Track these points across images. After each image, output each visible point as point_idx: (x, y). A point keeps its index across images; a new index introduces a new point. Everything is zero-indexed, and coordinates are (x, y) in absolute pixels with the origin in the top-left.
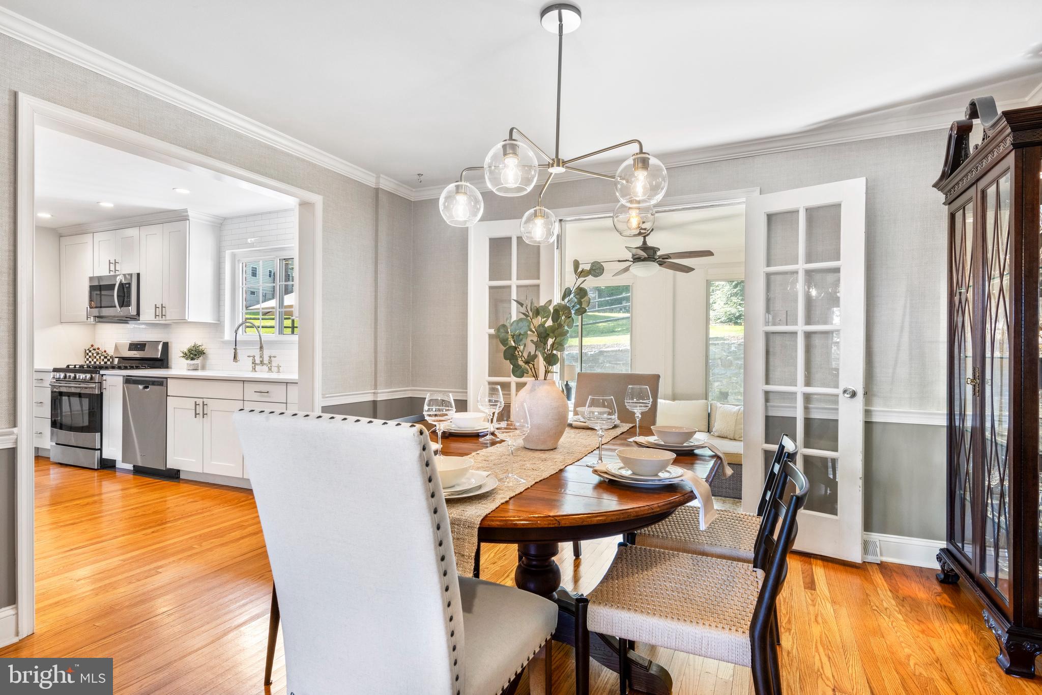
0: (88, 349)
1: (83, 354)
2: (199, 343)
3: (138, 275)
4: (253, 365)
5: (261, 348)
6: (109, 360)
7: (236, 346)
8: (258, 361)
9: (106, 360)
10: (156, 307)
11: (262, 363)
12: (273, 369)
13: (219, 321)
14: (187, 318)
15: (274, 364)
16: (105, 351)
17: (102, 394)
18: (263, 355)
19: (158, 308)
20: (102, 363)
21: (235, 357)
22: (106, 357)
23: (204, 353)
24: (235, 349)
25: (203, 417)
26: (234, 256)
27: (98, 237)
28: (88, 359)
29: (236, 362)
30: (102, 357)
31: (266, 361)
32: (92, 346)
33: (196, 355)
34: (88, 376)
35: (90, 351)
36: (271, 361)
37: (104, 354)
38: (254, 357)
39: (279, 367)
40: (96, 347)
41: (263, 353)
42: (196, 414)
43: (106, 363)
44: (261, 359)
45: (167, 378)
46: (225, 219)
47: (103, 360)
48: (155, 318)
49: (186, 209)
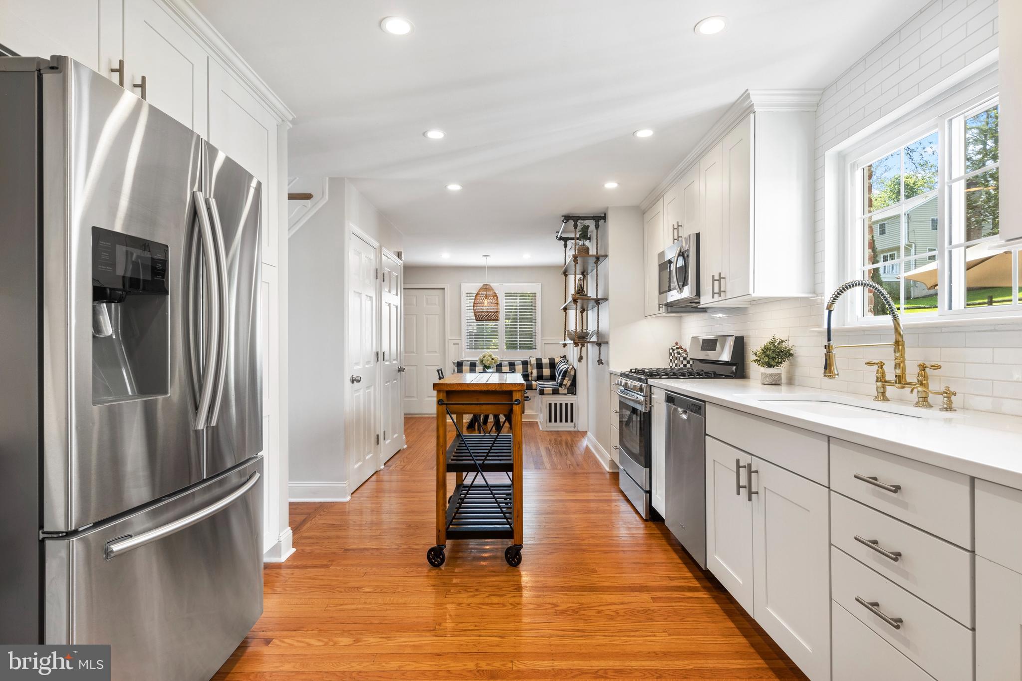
0: (672, 348)
1: (668, 354)
2: (780, 336)
3: (698, 235)
4: (879, 384)
5: (899, 344)
6: (688, 362)
7: (829, 340)
8: (890, 376)
9: (685, 362)
10: (714, 280)
11: (900, 380)
12: (931, 398)
13: (814, 293)
14: (751, 292)
15: (935, 385)
16: (686, 351)
17: (650, 412)
18: (903, 361)
19: (716, 280)
20: (682, 366)
21: (828, 366)
22: (685, 359)
23: (791, 355)
24: (828, 348)
25: (750, 499)
26: (842, 157)
27: (668, 197)
28: (671, 360)
29: (831, 377)
30: (682, 359)
31: (912, 375)
32: (677, 344)
33: (773, 358)
35: (673, 350)
36: (926, 378)
37: (684, 354)
38: (881, 365)
39: (948, 394)
40: (679, 345)
41: (903, 356)
42: (739, 485)
43: (685, 366)
44: (899, 371)
45: (704, 402)
46: (824, 90)
47: (682, 363)
48: (713, 297)
49: (748, 92)
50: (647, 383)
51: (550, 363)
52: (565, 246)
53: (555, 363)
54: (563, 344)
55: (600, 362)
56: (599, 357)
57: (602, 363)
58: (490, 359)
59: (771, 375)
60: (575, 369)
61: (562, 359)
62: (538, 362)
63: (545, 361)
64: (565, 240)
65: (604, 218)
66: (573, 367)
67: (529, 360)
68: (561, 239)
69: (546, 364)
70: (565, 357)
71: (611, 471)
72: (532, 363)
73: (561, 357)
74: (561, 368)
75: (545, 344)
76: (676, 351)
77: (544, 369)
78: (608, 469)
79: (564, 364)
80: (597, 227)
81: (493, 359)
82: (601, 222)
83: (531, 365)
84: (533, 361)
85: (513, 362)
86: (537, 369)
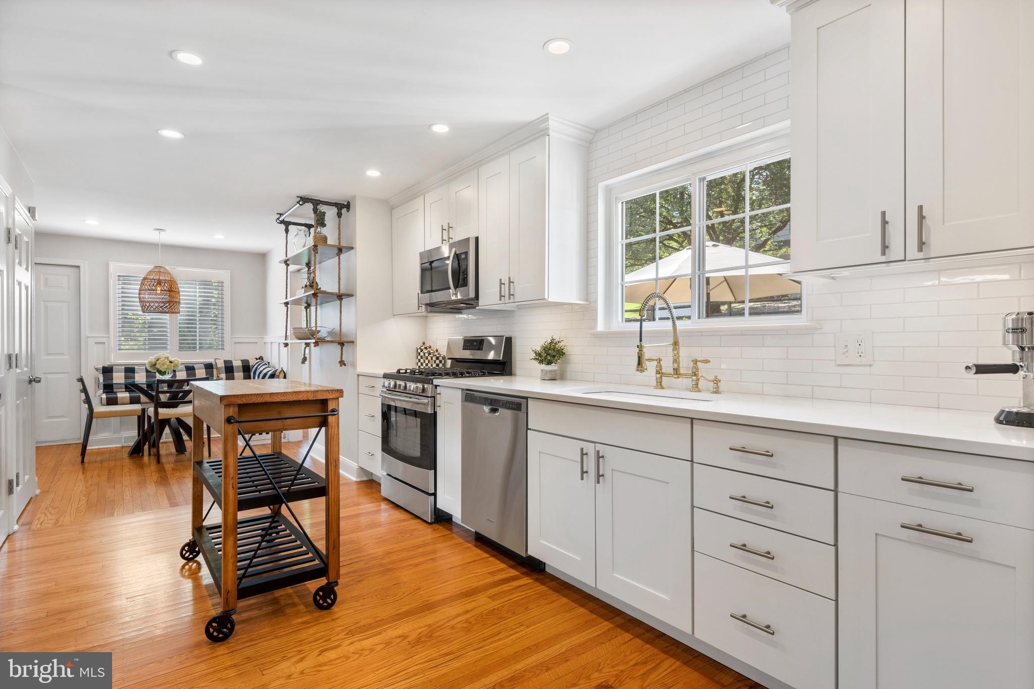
0: (420, 348)
1: (415, 354)
2: (558, 338)
3: (477, 239)
4: (658, 375)
5: (676, 344)
6: (441, 362)
7: (641, 340)
8: (667, 369)
9: (438, 362)
10: (501, 284)
11: (677, 372)
12: (701, 383)
13: (587, 300)
14: (546, 297)
16: (437, 351)
17: (435, 413)
18: (678, 357)
19: (504, 284)
20: (434, 365)
21: (640, 363)
22: (437, 358)
24: (640, 347)
25: (597, 481)
27: (431, 197)
28: (419, 362)
29: (642, 371)
30: (434, 358)
31: (685, 366)
32: (424, 343)
33: (554, 356)
34: (420, 385)
35: (422, 351)
36: (697, 369)
37: (436, 353)
38: (659, 360)
39: (716, 381)
40: (427, 345)
41: (678, 353)
42: (583, 472)
43: (438, 365)
44: (676, 365)
45: (527, 398)
46: (597, 131)
47: (435, 362)
48: (500, 300)
49: (547, 116)
50: (432, 383)
51: (243, 366)
52: (287, 231)
53: (249, 366)
54: (284, 344)
55: (342, 363)
56: (341, 358)
57: (345, 365)
58: (168, 363)
59: (551, 371)
60: (284, 372)
61: (258, 361)
62: (228, 365)
63: (237, 363)
64: (287, 224)
65: (348, 206)
66: (282, 370)
67: (214, 363)
68: (283, 222)
69: (238, 367)
70: (261, 358)
71: (358, 480)
72: (219, 366)
73: (257, 359)
74: (265, 371)
75: (235, 343)
76: (423, 350)
77: (235, 373)
78: (354, 479)
79: (266, 366)
80: (339, 215)
81: (171, 362)
82: (344, 211)
83: (217, 369)
84: (221, 364)
85: (191, 365)
86: (226, 373)
